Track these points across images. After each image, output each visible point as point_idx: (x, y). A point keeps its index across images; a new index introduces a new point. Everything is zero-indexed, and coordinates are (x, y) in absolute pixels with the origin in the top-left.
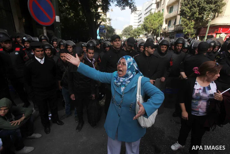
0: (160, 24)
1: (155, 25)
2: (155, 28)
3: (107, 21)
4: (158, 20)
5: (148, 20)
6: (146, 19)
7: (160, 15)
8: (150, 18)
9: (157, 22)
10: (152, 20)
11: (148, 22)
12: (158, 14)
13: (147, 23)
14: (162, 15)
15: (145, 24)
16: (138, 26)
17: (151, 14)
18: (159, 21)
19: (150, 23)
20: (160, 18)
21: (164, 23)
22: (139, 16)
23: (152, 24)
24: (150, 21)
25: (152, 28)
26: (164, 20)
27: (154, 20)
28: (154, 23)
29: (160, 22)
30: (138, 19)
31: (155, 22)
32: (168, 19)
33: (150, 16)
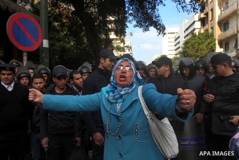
0: (210, 49)
1: (202, 51)
2: (202, 56)
3: (126, 50)
4: (207, 43)
5: (190, 44)
6: (186, 43)
7: (208, 36)
8: (193, 42)
9: (204, 46)
10: (196, 45)
11: (190, 48)
12: (205, 34)
13: (187, 49)
14: (212, 35)
15: (185, 50)
16: (176, 55)
17: (194, 36)
18: (209, 44)
19: (193, 48)
20: (209, 41)
21: (217, 46)
22: (175, 40)
23: (197, 50)
24: (192, 45)
25: (198, 56)
26: (217, 42)
27: (199, 44)
28: (200, 48)
29: (209, 46)
30: (175, 45)
31: (201, 46)
32: (223, 40)
33: (192, 39)
